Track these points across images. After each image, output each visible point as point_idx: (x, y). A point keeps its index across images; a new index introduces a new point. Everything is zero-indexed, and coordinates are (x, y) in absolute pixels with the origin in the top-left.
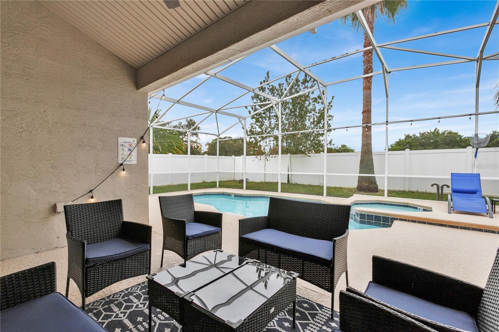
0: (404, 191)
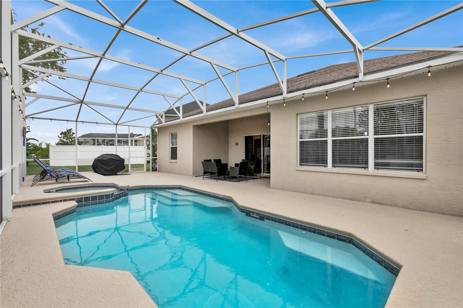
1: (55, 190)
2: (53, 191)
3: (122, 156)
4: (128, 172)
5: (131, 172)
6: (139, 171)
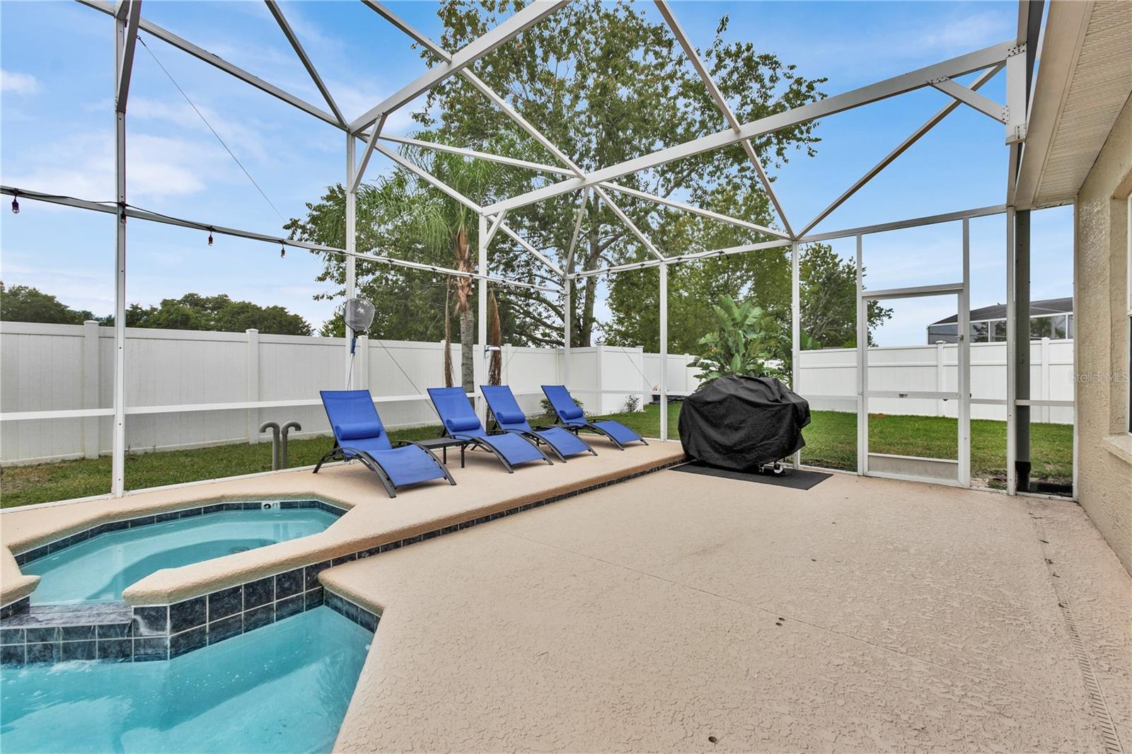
0: (83, 459)
1: (278, 502)
2: (271, 503)
4: (852, 467)
5: (871, 473)
6: (920, 474)
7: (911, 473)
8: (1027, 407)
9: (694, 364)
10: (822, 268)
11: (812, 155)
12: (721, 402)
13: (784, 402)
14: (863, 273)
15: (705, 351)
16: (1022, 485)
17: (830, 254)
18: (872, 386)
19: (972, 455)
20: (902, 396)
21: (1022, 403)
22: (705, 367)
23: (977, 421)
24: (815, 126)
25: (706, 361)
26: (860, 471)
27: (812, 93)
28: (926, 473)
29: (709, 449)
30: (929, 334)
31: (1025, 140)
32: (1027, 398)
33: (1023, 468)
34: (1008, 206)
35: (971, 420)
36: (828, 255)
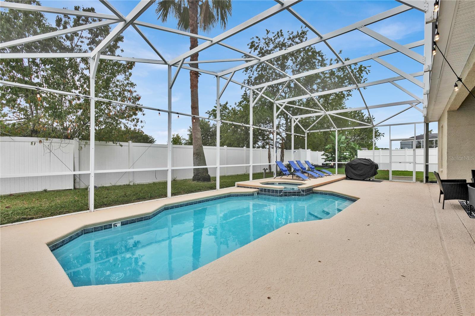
3: (376, 161)
4: (388, 179)
5: (392, 180)
6: (404, 180)
7: (402, 180)
8: (428, 165)
9: (323, 155)
10: (358, 118)
11: (365, 89)
12: (356, 164)
13: (373, 164)
14: (374, 120)
15: (327, 151)
16: (427, 181)
17: (361, 113)
18: (393, 161)
19: (416, 178)
20: (400, 163)
21: (427, 164)
22: (327, 155)
23: (417, 172)
24: (366, 80)
25: (327, 154)
26: (390, 180)
27: (365, 70)
28: (406, 180)
29: (353, 175)
30: (401, 144)
31: (429, 94)
32: (428, 163)
33: (427, 178)
34: (424, 122)
35: (416, 172)
36: (360, 113)
